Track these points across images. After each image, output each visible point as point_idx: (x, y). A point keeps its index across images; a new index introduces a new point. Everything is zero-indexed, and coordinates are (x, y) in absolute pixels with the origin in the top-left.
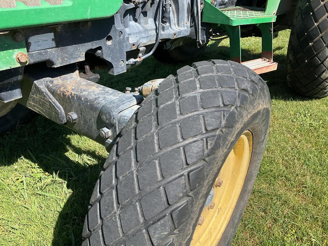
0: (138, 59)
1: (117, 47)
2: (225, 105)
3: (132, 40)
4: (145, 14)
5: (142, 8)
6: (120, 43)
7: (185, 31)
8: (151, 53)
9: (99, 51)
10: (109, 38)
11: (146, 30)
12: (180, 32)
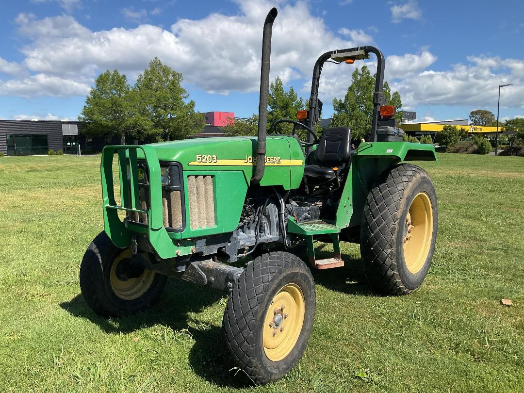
0: (244, 255)
1: (233, 247)
2: (278, 266)
3: (241, 243)
4: (249, 228)
5: (248, 225)
6: (235, 244)
7: (275, 237)
8: (252, 251)
9: (224, 249)
10: (230, 242)
11: (249, 237)
12: (271, 239)
